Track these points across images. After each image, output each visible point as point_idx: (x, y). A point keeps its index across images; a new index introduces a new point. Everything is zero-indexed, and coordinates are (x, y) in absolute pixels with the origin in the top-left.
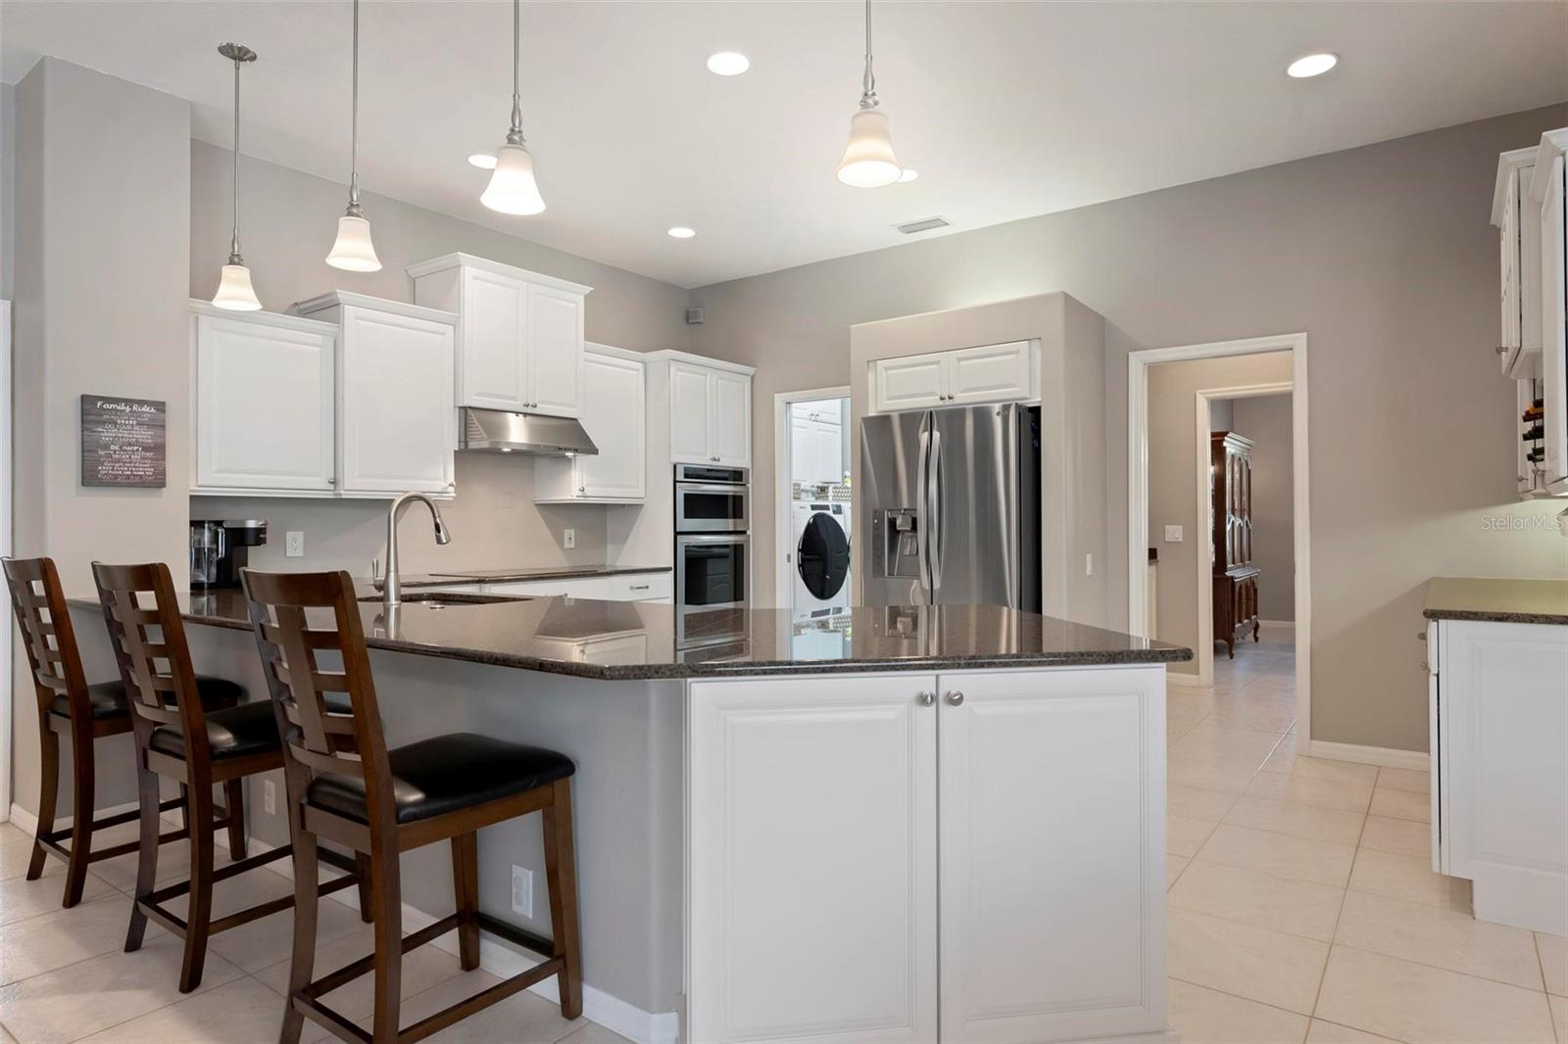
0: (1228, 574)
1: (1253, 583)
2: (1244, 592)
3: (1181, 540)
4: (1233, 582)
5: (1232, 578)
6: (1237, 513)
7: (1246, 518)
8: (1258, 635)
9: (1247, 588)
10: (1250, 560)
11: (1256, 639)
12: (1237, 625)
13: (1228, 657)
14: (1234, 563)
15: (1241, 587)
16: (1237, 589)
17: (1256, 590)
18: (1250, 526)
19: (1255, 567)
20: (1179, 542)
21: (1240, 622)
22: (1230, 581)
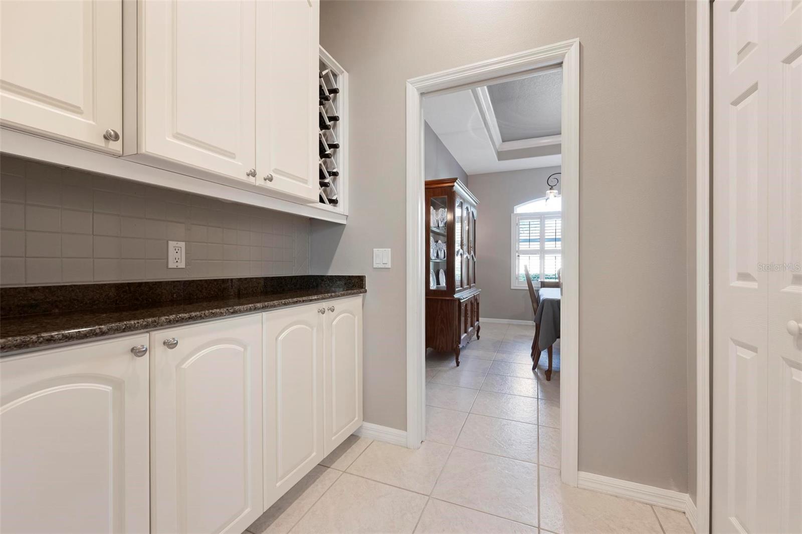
0: (456, 296)
1: (476, 300)
2: (469, 308)
3: (390, 267)
4: (460, 303)
5: (459, 300)
6: (465, 248)
7: (472, 253)
8: (479, 335)
9: (472, 304)
10: (474, 283)
11: (478, 337)
12: (463, 336)
13: (454, 363)
14: (462, 286)
15: (466, 305)
16: (463, 308)
17: (478, 304)
18: (475, 260)
19: (478, 288)
20: (389, 268)
21: (466, 332)
22: (457, 303)
